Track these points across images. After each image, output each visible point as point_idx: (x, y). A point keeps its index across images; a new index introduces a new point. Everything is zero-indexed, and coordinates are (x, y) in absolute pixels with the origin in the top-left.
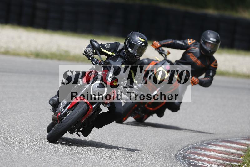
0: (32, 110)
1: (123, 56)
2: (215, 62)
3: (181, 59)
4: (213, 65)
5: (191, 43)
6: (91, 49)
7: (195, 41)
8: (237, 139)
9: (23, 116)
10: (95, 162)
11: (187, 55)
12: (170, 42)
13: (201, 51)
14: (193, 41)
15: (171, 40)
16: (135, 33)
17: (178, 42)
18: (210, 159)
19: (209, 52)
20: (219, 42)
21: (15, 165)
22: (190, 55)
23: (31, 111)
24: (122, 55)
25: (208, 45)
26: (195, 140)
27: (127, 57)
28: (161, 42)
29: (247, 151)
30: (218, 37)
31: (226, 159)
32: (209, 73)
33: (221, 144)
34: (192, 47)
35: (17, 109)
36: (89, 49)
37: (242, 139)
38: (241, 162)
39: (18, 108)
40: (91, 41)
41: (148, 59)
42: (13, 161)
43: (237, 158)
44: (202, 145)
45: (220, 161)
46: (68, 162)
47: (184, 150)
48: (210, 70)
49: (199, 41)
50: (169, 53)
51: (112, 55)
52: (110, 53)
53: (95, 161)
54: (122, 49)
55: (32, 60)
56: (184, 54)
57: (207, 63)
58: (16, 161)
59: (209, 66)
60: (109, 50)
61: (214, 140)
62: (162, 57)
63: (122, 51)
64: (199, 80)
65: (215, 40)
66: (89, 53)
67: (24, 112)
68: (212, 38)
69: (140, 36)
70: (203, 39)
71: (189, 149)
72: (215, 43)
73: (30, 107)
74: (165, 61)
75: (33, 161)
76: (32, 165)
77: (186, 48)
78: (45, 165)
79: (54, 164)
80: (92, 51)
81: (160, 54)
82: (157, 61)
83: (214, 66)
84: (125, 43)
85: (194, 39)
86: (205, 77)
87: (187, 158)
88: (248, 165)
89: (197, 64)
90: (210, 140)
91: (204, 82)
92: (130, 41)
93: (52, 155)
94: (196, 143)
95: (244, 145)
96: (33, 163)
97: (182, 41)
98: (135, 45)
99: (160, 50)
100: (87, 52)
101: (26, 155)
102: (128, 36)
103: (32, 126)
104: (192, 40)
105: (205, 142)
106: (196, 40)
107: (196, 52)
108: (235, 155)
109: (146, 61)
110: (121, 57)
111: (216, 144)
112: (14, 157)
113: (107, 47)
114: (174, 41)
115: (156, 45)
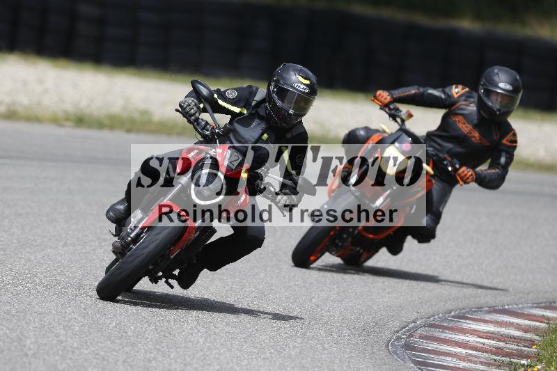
0: (68, 242)
1: (265, 115)
2: (511, 133)
3: (439, 128)
4: (507, 141)
5: (459, 94)
6: (193, 101)
7: (467, 89)
8: (523, 308)
9: (48, 256)
10: (208, 358)
11: (450, 120)
12: (413, 92)
13: (482, 112)
14: (463, 89)
15: (416, 87)
16: (289, 67)
17: (431, 91)
18: (464, 351)
19: (498, 113)
20: (520, 92)
21: (30, 364)
22: (457, 119)
23: (65, 245)
24: (261, 113)
25: (494, 98)
26: (430, 310)
27: (273, 118)
28: (393, 92)
29: (546, 333)
30: (516, 80)
31: (499, 351)
32: (500, 157)
33: (488, 317)
34: (462, 103)
35: (35, 240)
36: (190, 100)
37: (535, 305)
38: (534, 357)
39: (36, 237)
40: (193, 83)
41: (366, 129)
42: (27, 355)
43: (523, 348)
44: (446, 319)
45: (486, 355)
46: (147, 357)
47: (404, 332)
48: (501, 151)
49: (476, 90)
50: (410, 116)
51: (241, 113)
52: (237, 110)
53: (208, 356)
54: (263, 101)
55: (67, 131)
56: (445, 118)
57: (495, 137)
58: (32, 354)
59: (499, 143)
60: (234, 102)
61: (473, 310)
62: (396, 124)
63: (263, 105)
64: (476, 173)
65: (509, 87)
66: (188, 109)
67: (51, 248)
68: (503, 82)
69: (300, 72)
70: (483, 85)
71: (416, 328)
72: (508, 94)
73: (64, 236)
74: (400, 133)
75: (70, 355)
76: (68, 364)
77: (448, 105)
78: (97, 363)
79: (118, 361)
80: (195, 105)
81: (391, 119)
82: (384, 132)
83: (508, 143)
84: (268, 89)
85: (465, 84)
86: (490, 167)
87: (414, 349)
88: (549, 364)
89: (473, 139)
90: (464, 309)
91: (487, 179)
92: (279, 83)
93: (113, 342)
94: (433, 316)
95: (539, 319)
96: (71, 359)
97: (441, 89)
98: (289, 93)
99: (390, 109)
100: (185, 106)
101: (54, 342)
102: (275, 72)
103: (69, 277)
104: (460, 87)
105: (453, 314)
106: (469, 87)
107: (470, 114)
108: (519, 343)
109: (362, 133)
110: (261, 118)
111: (479, 317)
112: (27, 348)
113: (230, 97)
114: (421, 90)
115: (383, 99)
